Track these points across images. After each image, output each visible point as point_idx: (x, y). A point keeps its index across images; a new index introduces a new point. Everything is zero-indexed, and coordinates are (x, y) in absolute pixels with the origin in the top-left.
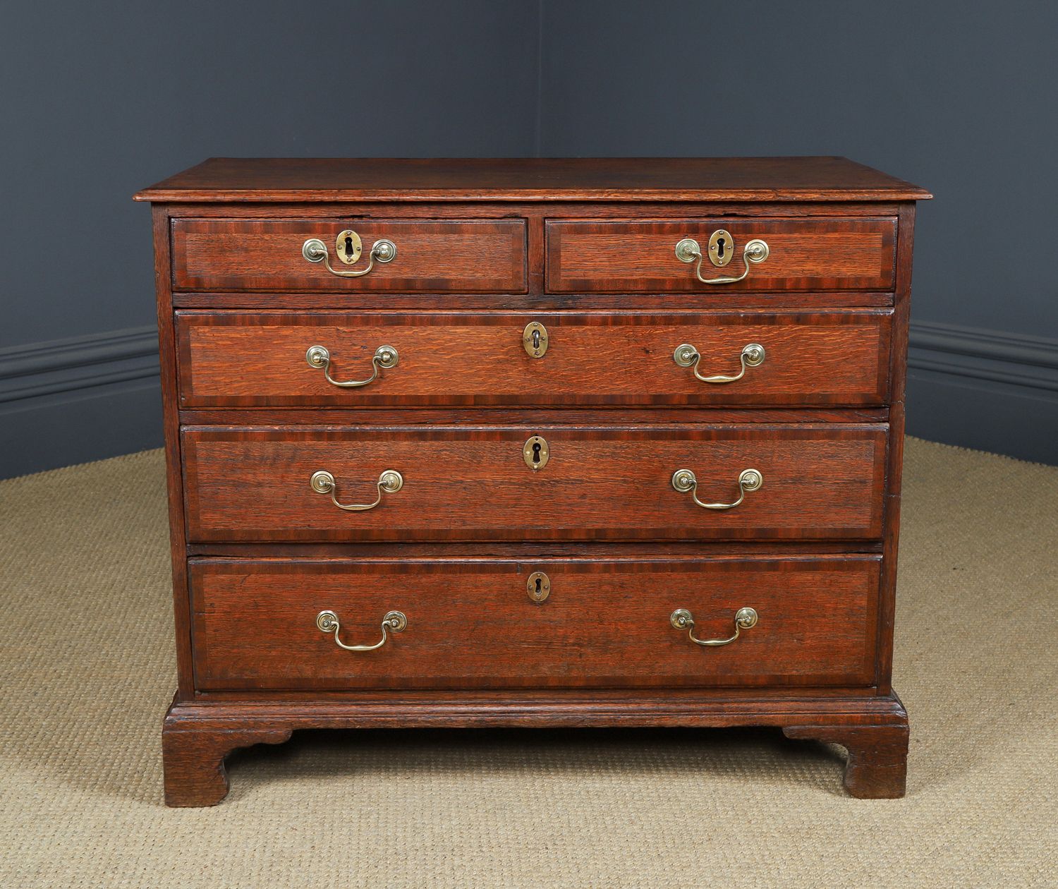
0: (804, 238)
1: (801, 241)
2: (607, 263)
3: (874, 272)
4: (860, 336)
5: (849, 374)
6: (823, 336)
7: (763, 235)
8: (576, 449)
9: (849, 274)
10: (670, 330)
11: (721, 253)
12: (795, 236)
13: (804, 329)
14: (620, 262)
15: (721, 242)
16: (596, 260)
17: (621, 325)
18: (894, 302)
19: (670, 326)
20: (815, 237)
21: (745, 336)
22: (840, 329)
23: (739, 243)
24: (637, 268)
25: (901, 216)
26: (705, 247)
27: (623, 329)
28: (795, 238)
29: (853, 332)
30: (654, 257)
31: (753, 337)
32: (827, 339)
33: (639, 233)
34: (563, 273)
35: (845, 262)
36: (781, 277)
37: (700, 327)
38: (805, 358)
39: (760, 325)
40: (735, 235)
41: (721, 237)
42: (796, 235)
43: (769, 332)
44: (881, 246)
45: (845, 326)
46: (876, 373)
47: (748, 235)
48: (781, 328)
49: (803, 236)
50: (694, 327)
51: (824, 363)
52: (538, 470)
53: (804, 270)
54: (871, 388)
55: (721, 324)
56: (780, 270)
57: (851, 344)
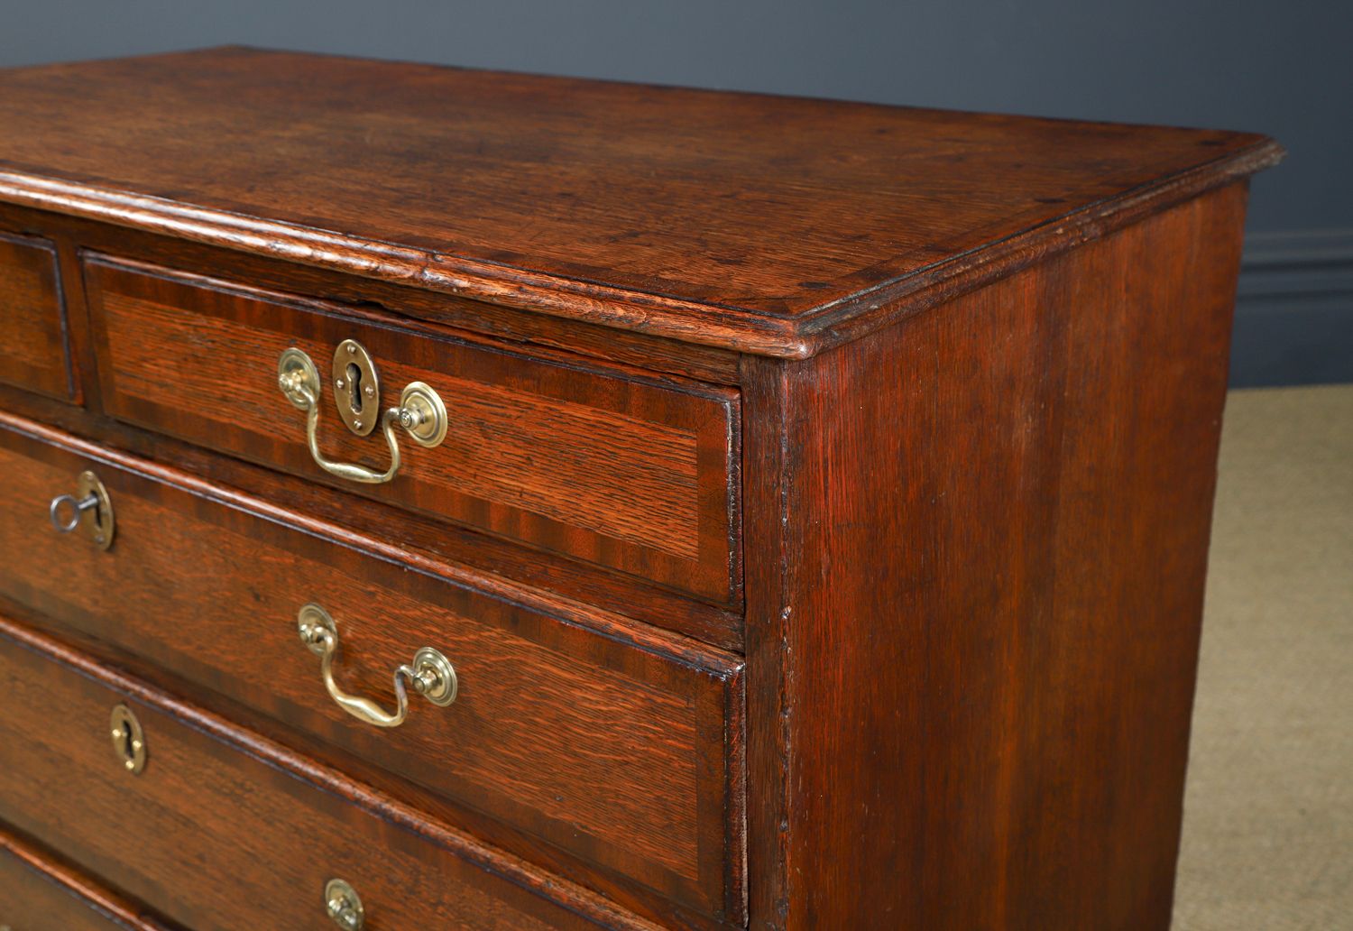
0: (516, 403)
1: (512, 412)
2: (177, 375)
3: (682, 543)
4: (652, 711)
5: (632, 806)
6: (571, 684)
7: (434, 376)
8: (181, 758)
9: (623, 531)
10: (287, 561)
11: (357, 400)
12: (497, 392)
13: (527, 651)
16: (161, 362)
17: (211, 521)
18: (743, 644)
19: (286, 553)
20: (540, 405)
21: (417, 623)
22: (602, 680)
23: (389, 385)
24: (224, 399)
25: (745, 390)
26: (327, 378)
27: (214, 532)
28: (499, 399)
29: (635, 696)
30: (246, 381)
31: (432, 632)
32: (578, 693)
33: (219, 314)
34: (117, 379)
35: (611, 495)
36: (478, 494)
37: (336, 573)
38: (536, 724)
39: (441, 606)
40: (380, 363)
41: (354, 359)
43: (460, 630)
44: (692, 472)
45: (616, 674)
46: (695, 830)
47: (403, 367)
48: (481, 629)
49: (514, 396)
51: (576, 755)
52: (138, 774)
53: (522, 492)
55: (372, 578)
56: (475, 476)
57: (632, 727)
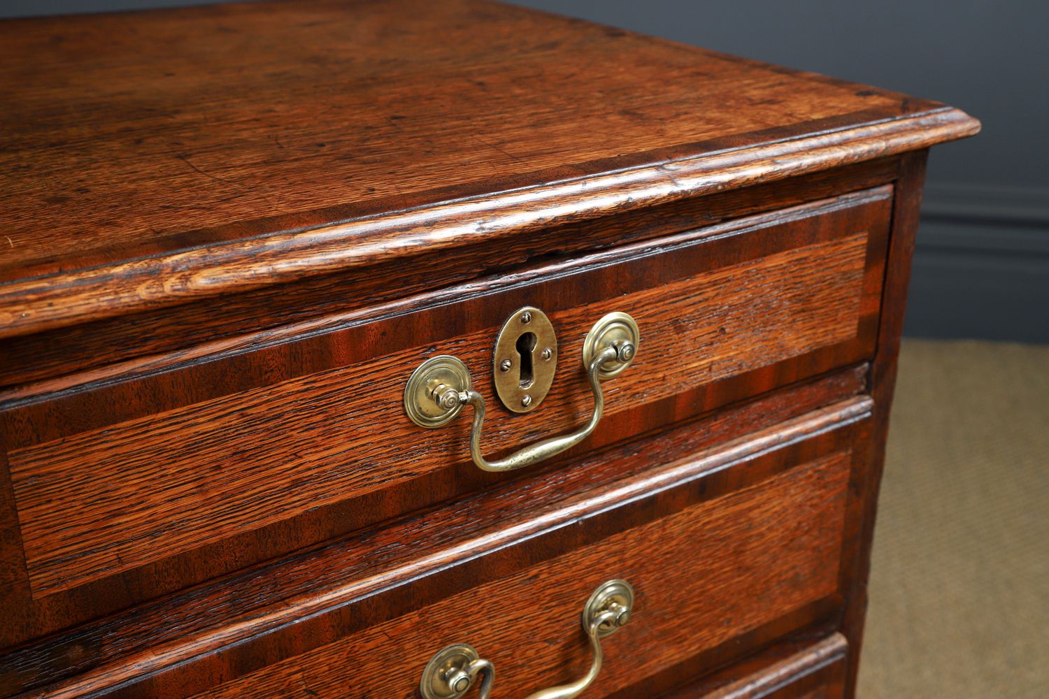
0: (715, 283)
1: (710, 293)
2: (198, 499)
3: (847, 330)
5: (791, 574)
6: (750, 509)
7: (625, 299)
9: (800, 347)
11: (526, 371)
12: (698, 281)
13: (712, 509)
14: (237, 483)
15: (524, 343)
16: (155, 499)
17: (264, 664)
18: (867, 387)
19: (404, 617)
20: (739, 273)
21: (591, 569)
23: (567, 334)
24: (297, 483)
25: (901, 180)
27: (269, 675)
28: (699, 287)
30: (340, 439)
32: (756, 513)
33: (291, 374)
34: (39, 578)
36: (664, 395)
37: (483, 589)
38: (713, 571)
39: (622, 531)
40: (560, 315)
41: (528, 329)
42: (700, 279)
43: (642, 540)
44: (861, 264)
45: (792, 471)
47: (590, 306)
48: (667, 522)
49: (715, 277)
50: (468, 593)
51: (748, 570)
53: (711, 366)
54: (826, 587)
55: (534, 561)
56: (663, 378)
